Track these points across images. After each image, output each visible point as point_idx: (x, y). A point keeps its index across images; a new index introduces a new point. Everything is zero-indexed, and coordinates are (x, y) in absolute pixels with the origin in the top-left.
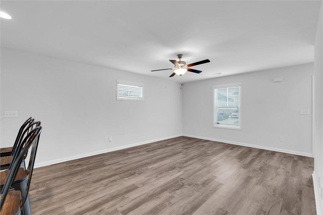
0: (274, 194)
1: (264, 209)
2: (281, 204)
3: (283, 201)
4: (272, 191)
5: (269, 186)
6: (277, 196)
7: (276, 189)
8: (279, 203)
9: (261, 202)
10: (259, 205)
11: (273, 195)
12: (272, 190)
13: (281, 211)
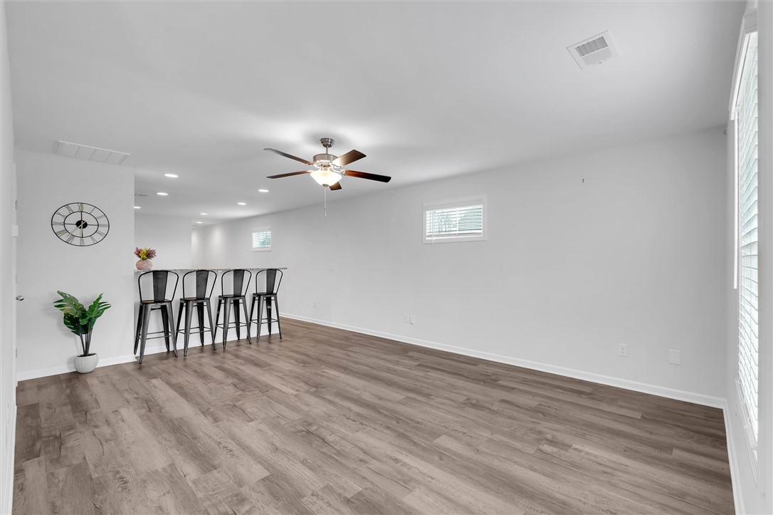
0: (118, 476)
1: (112, 443)
2: (91, 467)
3: (91, 475)
4: (128, 477)
5: (145, 481)
6: (110, 475)
7: (124, 489)
8: (95, 466)
9: (126, 445)
10: (124, 442)
11: (118, 472)
12: (130, 480)
13: (84, 458)
